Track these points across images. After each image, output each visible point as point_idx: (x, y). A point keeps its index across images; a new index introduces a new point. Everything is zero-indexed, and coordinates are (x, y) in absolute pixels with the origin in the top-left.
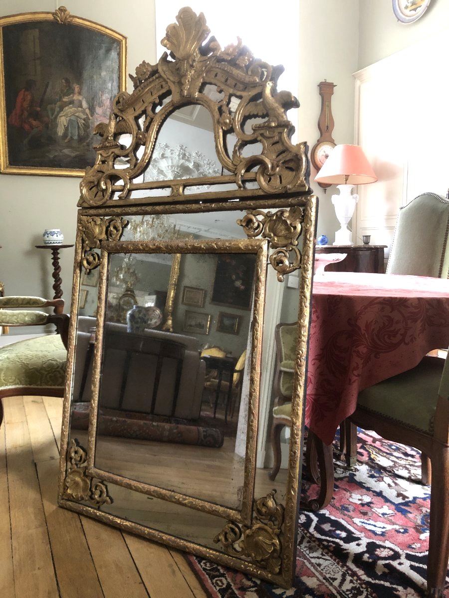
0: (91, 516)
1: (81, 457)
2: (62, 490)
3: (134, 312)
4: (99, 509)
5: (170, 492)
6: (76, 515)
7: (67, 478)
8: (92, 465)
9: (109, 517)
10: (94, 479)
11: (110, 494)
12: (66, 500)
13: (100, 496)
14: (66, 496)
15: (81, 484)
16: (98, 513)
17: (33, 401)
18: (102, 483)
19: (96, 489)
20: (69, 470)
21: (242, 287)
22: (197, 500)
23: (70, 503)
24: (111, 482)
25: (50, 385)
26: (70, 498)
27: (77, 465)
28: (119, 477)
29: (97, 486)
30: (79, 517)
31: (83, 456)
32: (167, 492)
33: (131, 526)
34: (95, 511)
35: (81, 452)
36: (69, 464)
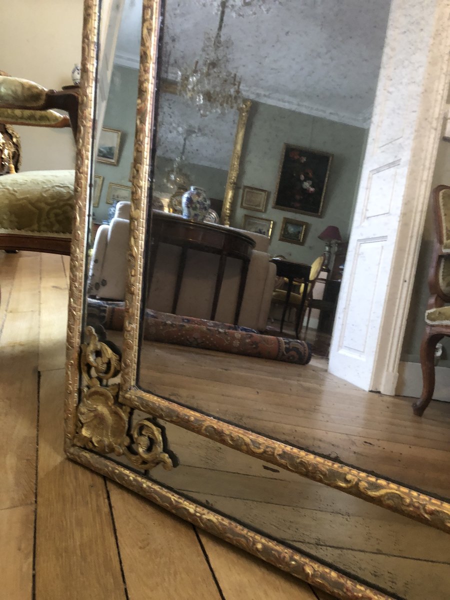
0: (131, 488)
1: (109, 364)
2: (71, 427)
3: (191, 194)
4: (146, 475)
5: (329, 463)
6: (99, 481)
7: (81, 404)
8: (133, 383)
9: (169, 495)
10: (136, 412)
11: (172, 447)
12: (80, 447)
13: (149, 449)
14: (79, 441)
15: (110, 419)
16: (146, 484)
17: (54, 287)
18: (153, 421)
19: (140, 434)
20: (85, 390)
21: (312, 189)
22: (415, 494)
23: (88, 455)
24: (171, 422)
25: (57, 232)
26: (87, 445)
27: (100, 380)
28: (192, 412)
29: (142, 428)
30: (106, 484)
31: (114, 363)
32: (319, 459)
33: (220, 523)
34: (139, 479)
35: (109, 353)
36: (85, 377)
